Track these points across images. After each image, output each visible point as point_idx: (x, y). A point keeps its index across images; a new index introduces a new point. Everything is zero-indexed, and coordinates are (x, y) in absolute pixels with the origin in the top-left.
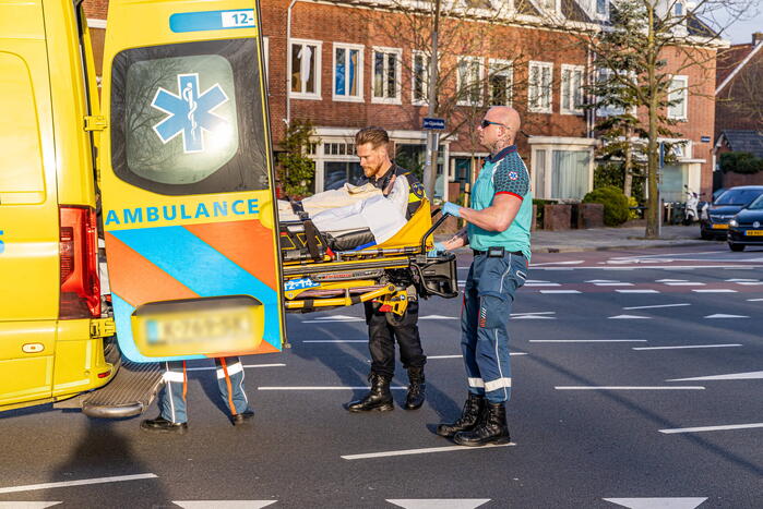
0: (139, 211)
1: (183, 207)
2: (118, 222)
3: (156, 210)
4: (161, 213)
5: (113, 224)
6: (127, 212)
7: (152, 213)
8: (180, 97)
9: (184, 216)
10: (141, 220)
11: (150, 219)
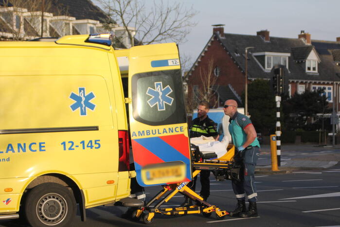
0: (143, 132)
1: (158, 130)
2: (136, 136)
3: (149, 131)
4: (151, 132)
5: (134, 136)
6: (139, 132)
7: (148, 132)
8: (156, 90)
9: (159, 133)
10: (144, 135)
11: (147, 135)
